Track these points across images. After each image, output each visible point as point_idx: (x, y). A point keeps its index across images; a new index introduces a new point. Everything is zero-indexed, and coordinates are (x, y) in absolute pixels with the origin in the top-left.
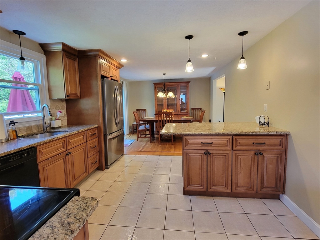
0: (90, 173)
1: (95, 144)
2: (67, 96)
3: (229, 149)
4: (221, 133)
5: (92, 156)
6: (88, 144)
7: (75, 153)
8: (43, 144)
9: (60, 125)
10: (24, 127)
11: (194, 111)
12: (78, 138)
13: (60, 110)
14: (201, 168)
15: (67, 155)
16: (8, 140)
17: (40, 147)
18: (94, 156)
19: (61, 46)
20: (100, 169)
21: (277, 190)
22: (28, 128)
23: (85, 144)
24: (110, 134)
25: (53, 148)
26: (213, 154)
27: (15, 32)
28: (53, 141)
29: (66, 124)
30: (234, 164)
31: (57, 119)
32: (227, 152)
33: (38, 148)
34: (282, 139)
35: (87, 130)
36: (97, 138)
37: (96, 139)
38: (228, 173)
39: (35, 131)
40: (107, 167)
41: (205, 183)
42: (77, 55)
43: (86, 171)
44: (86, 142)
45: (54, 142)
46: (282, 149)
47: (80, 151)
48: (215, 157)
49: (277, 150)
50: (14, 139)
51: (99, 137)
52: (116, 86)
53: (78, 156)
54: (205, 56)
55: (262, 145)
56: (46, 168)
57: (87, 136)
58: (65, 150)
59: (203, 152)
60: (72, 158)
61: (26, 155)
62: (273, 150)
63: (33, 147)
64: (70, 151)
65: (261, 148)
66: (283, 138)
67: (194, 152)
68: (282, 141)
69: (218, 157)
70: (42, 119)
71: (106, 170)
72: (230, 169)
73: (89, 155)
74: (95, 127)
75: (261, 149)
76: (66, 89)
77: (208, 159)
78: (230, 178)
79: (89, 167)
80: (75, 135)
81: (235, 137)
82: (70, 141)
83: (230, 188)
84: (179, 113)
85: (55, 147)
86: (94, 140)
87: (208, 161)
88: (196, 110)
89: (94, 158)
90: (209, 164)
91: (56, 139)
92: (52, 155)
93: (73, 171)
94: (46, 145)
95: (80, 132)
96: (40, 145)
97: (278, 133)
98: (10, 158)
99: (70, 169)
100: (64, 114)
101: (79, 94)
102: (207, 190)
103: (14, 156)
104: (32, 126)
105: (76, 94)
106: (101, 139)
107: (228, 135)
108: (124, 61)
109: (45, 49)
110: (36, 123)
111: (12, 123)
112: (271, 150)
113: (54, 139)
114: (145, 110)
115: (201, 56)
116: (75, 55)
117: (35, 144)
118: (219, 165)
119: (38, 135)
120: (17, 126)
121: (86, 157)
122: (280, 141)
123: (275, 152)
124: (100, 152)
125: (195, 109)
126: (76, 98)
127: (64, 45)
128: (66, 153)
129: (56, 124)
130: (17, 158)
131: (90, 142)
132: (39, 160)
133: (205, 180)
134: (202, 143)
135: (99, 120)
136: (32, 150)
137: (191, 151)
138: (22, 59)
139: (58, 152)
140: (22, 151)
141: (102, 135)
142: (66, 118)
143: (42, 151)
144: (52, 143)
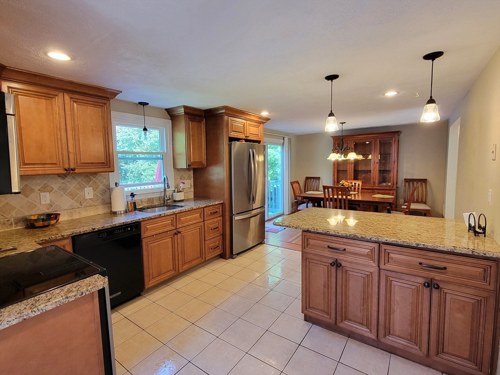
0: (206, 259)
1: (216, 225)
2: (188, 166)
3: (374, 265)
4: (359, 236)
5: (213, 240)
6: (205, 224)
7: (187, 233)
8: (148, 220)
9: (183, 198)
10: (145, 199)
11: (409, 185)
12: (192, 216)
13: (183, 181)
14: (327, 286)
15: (175, 234)
16: (126, 212)
17: (145, 222)
18: (214, 239)
19: (183, 109)
20: (222, 256)
21: (476, 367)
22: (150, 200)
23: (202, 223)
24: (237, 214)
25: (160, 225)
26: (347, 269)
27: (140, 103)
28: (159, 217)
29: (193, 197)
30: (382, 292)
31: (180, 192)
32: (372, 270)
33: (142, 224)
34: (489, 268)
35: (204, 207)
36: (221, 218)
37: (219, 218)
38: (371, 306)
39: (156, 203)
40: (232, 256)
41: (333, 312)
42: (204, 115)
43: (201, 256)
44: (204, 221)
45: (161, 219)
46: (489, 287)
47: (194, 231)
48: (350, 273)
49: (476, 288)
50: (131, 211)
51: (223, 216)
52: (251, 150)
53: (190, 237)
54: (391, 94)
55: (439, 270)
56: (151, 245)
57: (205, 214)
58: (174, 228)
59: (331, 261)
60: (183, 238)
61: (129, 229)
62: (466, 286)
63: (137, 222)
64: (180, 230)
65: (437, 276)
66: (491, 267)
67: (316, 259)
68: (489, 272)
69: (356, 274)
70: (163, 190)
71: (230, 260)
72: (375, 300)
73: (206, 237)
74: (218, 204)
75: (436, 278)
76: (188, 158)
77: (338, 273)
78: (375, 314)
79: (206, 252)
80: (188, 213)
81: (384, 247)
82: (181, 219)
83: (374, 331)
84: (375, 188)
85: (162, 223)
86: (216, 220)
87: (338, 278)
88: (415, 183)
89: (214, 242)
90: (339, 282)
91: (163, 215)
92: (158, 232)
93: (183, 253)
94: (151, 221)
95: (195, 209)
96: (144, 220)
97: (476, 254)
98: (114, 231)
99: (180, 250)
100: (191, 185)
101: (205, 162)
102: (336, 324)
103: (118, 229)
104: (153, 198)
105: (201, 163)
106: (225, 219)
107: (370, 241)
108: (265, 114)
109: (171, 114)
110: (158, 195)
111: (133, 195)
112: (460, 285)
113: (160, 215)
114: (319, 178)
115: (384, 95)
116: (200, 116)
117: (139, 219)
118: (355, 288)
119: (156, 208)
120: (136, 198)
121: (203, 239)
122: (485, 271)
123: (471, 291)
124: (223, 235)
125: (413, 180)
126: (200, 167)
127: (185, 107)
128: (175, 231)
129: (179, 196)
130: (121, 231)
131: (209, 221)
132: (143, 236)
133: (333, 306)
134: (328, 246)
135: (224, 195)
136: (136, 225)
137: (312, 257)
138: (145, 129)
139: (166, 230)
140: (126, 225)
141: (227, 214)
142: (192, 189)
143: (148, 227)
144: (158, 219)
